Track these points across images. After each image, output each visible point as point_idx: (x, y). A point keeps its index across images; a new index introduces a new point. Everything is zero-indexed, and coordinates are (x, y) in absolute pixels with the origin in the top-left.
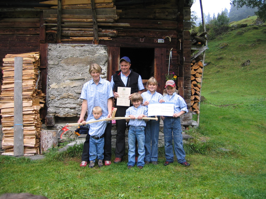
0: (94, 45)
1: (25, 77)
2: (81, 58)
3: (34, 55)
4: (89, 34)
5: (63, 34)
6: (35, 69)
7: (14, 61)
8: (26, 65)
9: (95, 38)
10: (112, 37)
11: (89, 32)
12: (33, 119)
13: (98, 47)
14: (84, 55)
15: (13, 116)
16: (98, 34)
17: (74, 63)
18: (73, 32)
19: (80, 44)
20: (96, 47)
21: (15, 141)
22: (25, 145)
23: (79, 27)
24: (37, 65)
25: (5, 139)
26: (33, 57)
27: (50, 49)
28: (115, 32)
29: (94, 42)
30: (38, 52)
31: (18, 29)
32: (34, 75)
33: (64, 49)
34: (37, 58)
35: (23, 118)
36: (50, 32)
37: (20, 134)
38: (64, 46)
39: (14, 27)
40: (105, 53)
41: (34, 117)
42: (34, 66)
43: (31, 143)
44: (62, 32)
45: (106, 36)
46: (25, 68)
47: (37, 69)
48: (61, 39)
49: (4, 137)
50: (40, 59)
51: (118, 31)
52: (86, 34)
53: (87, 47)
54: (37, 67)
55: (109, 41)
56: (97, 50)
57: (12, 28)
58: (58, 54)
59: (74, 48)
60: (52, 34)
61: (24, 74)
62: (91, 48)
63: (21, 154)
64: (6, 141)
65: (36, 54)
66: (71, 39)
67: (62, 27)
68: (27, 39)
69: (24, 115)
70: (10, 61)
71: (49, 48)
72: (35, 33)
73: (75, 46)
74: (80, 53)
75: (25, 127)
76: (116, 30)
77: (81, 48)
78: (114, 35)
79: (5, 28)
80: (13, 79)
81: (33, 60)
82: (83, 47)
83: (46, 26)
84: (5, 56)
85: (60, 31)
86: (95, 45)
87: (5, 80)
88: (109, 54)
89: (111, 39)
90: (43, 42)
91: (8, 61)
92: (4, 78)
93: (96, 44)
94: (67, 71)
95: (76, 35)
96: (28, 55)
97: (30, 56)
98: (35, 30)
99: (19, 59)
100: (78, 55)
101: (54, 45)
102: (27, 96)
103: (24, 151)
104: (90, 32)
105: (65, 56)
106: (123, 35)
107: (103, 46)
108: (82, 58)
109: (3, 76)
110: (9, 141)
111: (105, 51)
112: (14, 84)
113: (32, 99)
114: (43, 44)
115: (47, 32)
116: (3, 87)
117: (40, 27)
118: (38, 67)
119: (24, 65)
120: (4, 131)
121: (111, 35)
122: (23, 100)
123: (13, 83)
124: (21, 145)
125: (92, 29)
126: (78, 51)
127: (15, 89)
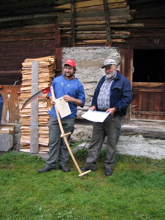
0: (106, 48)
1: (41, 80)
2: (93, 60)
3: (49, 59)
4: (102, 37)
5: (77, 38)
6: (50, 72)
7: (31, 65)
8: (42, 68)
9: (108, 41)
10: (125, 39)
11: (102, 35)
12: (47, 120)
13: (111, 50)
14: (96, 58)
15: (30, 116)
16: (111, 37)
17: (87, 66)
18: (86, 35)
19: (93, 47)
20: (109, 49)
21: (31, 140)
22: (39, 144)
23: (92, 30)
24: (53, 68)
25: (23, 137)
26: (48, 61)
27: (64, 53)
28: (128, 33)
29: (107, 45)
30: (53, 56)
31: (36, 35)
32: (49, 77)
33: (78, 52)
34: (52, 62)
35: (38, 118)
36: (64, 36)
37: (36, 134)
38: (77, 50)
39: (33, 34)
40: (118, 55)
41: (48, 117)
42: (50, 70)
43: (45, 142)
44: (76, 36)
45: (119, 38)
46: (41, 72)
47: (53, 72)
48: (75, 43)
49: (22, 135)
50: (55, 63)
51: (132, 33)
52: (99, 37)
53: (100, 50)
54: (52, 71)
55: (122, 43)
56: (110, 52)
57: (31, 34)
58: (72, 58)
59: (87, 51)
60: (66, 38)
61: (40, 77)
62: (104, 50)
63: (36, 152)
64: (24, 139)
65: (51, 58)
66: (85, 42)
67: (76, 31)
68: (45, 44)
69: (39, 115)
70: (28, 65)
71: (63, 51)
72: (51, 38)
73: (88, 49)
74: (92, 56)
75: (40, 127)
76: (130, 31)
77: (94, 51)
78: (127, 37)
79: (26, 35)
80: (30, 82)
81: (48, 64)
82: (96, 50)
83: (61, 30)
84: (24, 60)
85: (74, 35)
86: (108, 48)
87: (24, 83)
88: (122, 56)
89: (125, 41)
90: (59, 46)
91: (26, 65)
92: (23, 81)
93: (109, 46)
94: (80, 74)
95: (90, 38)
96: (43, 59)
97: (45, 60)
98: (52, 35)
99: (35, 63)
100: (91, 58)
101: (68, 48)
102: (42, 98)
103: (39, 149)
104: (104, 35)
105: (79, 60)
106: (136, 36)
107: (116, 48)
108: (95, 61)
109: (22, 80)
110: (26, 139)
111: (118, 54)
112: (31, 87)
113: (47, 101)
114: (59, 48)
115: (62, 36)
116: (22, 89)
117: (56, 32)
118: (54, 70)
119: (40, 68)
120: (23, 129)
121: (124, 37)
122: (39, 102)
123: (30, 85)
124: (36, 144)
125: (105, 32)
126: (91, 53)
127: (32, 91)
